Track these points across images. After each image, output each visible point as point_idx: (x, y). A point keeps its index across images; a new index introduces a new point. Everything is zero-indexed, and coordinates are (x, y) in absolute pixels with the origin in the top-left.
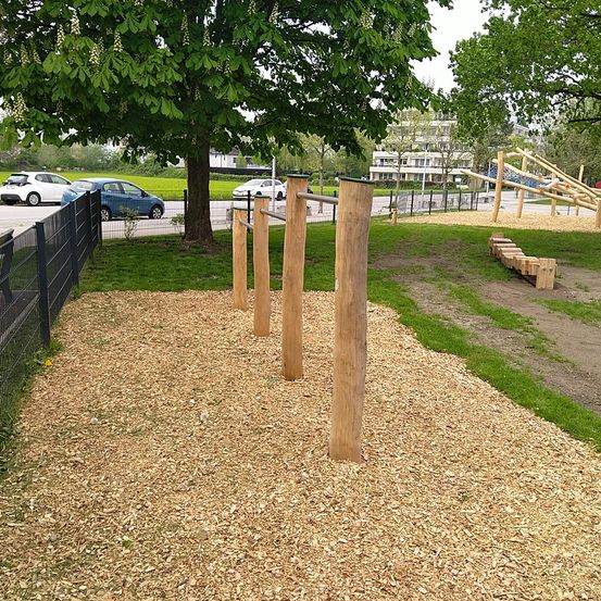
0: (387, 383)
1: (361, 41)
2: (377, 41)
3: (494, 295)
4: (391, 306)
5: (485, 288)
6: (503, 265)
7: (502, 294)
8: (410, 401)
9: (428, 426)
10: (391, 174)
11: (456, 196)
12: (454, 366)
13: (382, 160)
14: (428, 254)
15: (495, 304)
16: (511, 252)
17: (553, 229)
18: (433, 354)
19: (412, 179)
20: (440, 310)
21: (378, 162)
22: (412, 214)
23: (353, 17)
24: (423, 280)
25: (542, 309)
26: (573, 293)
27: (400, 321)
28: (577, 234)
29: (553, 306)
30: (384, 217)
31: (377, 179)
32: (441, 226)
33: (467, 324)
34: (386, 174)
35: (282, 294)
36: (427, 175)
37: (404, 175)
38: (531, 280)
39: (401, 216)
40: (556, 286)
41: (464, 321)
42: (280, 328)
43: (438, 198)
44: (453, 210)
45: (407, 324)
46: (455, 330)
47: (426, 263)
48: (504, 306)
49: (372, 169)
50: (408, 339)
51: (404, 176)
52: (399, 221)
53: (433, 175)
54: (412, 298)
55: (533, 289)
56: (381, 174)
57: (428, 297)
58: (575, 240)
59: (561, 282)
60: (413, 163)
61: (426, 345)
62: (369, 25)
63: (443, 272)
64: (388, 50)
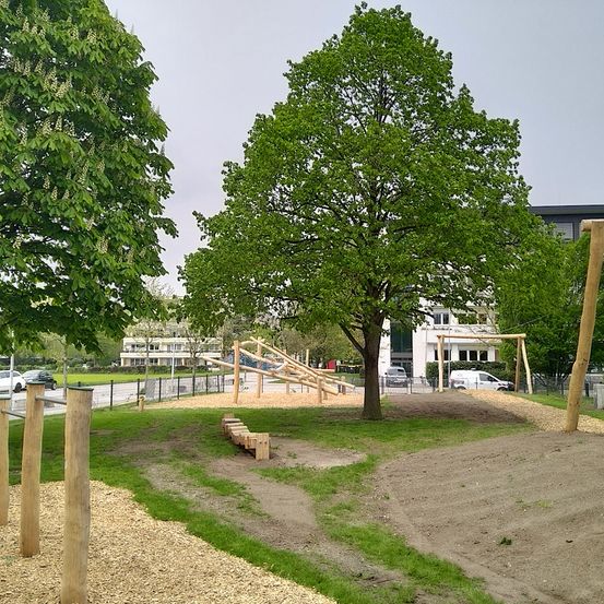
0: (115, 548)
1: (96, 263)
2: (111, 262)
3: (220, 469)
4: (128, 488)
5: (214, 464)
6: (232, 443)
7: (227, 467)
8: (133, 558)
9: (146, 572)
10: (143, 360)
11: (203, 379)
12: (176, 530)
13: (133, 346)
14: (169, 438)
15: (220, 476)
16: (239, 430)
17: (284, 406)
18: (159, 522)
19: (165, 364)
20: (172, 486)
21: (129, 348)
22: (160, 400)
23: (90, 244)
24: (160, 462)
25: (256, 476)
26: (284, 460)
27: (135, 499)
28: (303, 410)
29: (265, 473)
30: (132, 405)
31: (128, 365)
32: (187, 410)
33: (193, 495)
34: (137, 360)
35: (19, 488)
36: (179, 360)
37: (156, 360)
38: (251, 453)
39: (148, 403)
40: (271, 456)
41: (191, 493)
42: (18, 517)
43: (187, 382)
44: (201, 394)
45: (140, 502)
46: (183, 501)
47: (165, 446)
48: (226, 477)
49: (123, 355)
50: (140, 513)
51: (156, 362)
52: (147, 407)
53: (186, 359)
54: (149, 479)
55: (253, 461)
56: (132, 360)
57: (163, 477)
58: (299, 415)
59: (277, 452)
60: (165, 349)
61: (155, 516)
62: (104, 250)
63: (181, 453)
64: (121, 270)
